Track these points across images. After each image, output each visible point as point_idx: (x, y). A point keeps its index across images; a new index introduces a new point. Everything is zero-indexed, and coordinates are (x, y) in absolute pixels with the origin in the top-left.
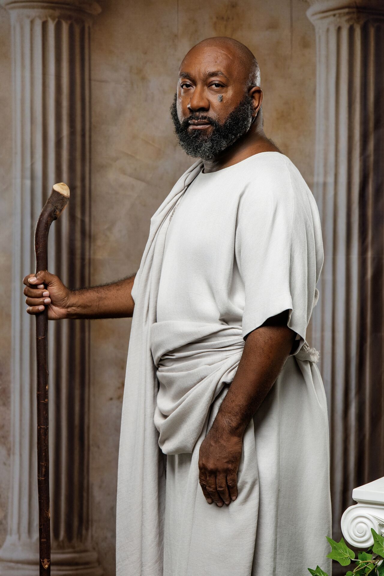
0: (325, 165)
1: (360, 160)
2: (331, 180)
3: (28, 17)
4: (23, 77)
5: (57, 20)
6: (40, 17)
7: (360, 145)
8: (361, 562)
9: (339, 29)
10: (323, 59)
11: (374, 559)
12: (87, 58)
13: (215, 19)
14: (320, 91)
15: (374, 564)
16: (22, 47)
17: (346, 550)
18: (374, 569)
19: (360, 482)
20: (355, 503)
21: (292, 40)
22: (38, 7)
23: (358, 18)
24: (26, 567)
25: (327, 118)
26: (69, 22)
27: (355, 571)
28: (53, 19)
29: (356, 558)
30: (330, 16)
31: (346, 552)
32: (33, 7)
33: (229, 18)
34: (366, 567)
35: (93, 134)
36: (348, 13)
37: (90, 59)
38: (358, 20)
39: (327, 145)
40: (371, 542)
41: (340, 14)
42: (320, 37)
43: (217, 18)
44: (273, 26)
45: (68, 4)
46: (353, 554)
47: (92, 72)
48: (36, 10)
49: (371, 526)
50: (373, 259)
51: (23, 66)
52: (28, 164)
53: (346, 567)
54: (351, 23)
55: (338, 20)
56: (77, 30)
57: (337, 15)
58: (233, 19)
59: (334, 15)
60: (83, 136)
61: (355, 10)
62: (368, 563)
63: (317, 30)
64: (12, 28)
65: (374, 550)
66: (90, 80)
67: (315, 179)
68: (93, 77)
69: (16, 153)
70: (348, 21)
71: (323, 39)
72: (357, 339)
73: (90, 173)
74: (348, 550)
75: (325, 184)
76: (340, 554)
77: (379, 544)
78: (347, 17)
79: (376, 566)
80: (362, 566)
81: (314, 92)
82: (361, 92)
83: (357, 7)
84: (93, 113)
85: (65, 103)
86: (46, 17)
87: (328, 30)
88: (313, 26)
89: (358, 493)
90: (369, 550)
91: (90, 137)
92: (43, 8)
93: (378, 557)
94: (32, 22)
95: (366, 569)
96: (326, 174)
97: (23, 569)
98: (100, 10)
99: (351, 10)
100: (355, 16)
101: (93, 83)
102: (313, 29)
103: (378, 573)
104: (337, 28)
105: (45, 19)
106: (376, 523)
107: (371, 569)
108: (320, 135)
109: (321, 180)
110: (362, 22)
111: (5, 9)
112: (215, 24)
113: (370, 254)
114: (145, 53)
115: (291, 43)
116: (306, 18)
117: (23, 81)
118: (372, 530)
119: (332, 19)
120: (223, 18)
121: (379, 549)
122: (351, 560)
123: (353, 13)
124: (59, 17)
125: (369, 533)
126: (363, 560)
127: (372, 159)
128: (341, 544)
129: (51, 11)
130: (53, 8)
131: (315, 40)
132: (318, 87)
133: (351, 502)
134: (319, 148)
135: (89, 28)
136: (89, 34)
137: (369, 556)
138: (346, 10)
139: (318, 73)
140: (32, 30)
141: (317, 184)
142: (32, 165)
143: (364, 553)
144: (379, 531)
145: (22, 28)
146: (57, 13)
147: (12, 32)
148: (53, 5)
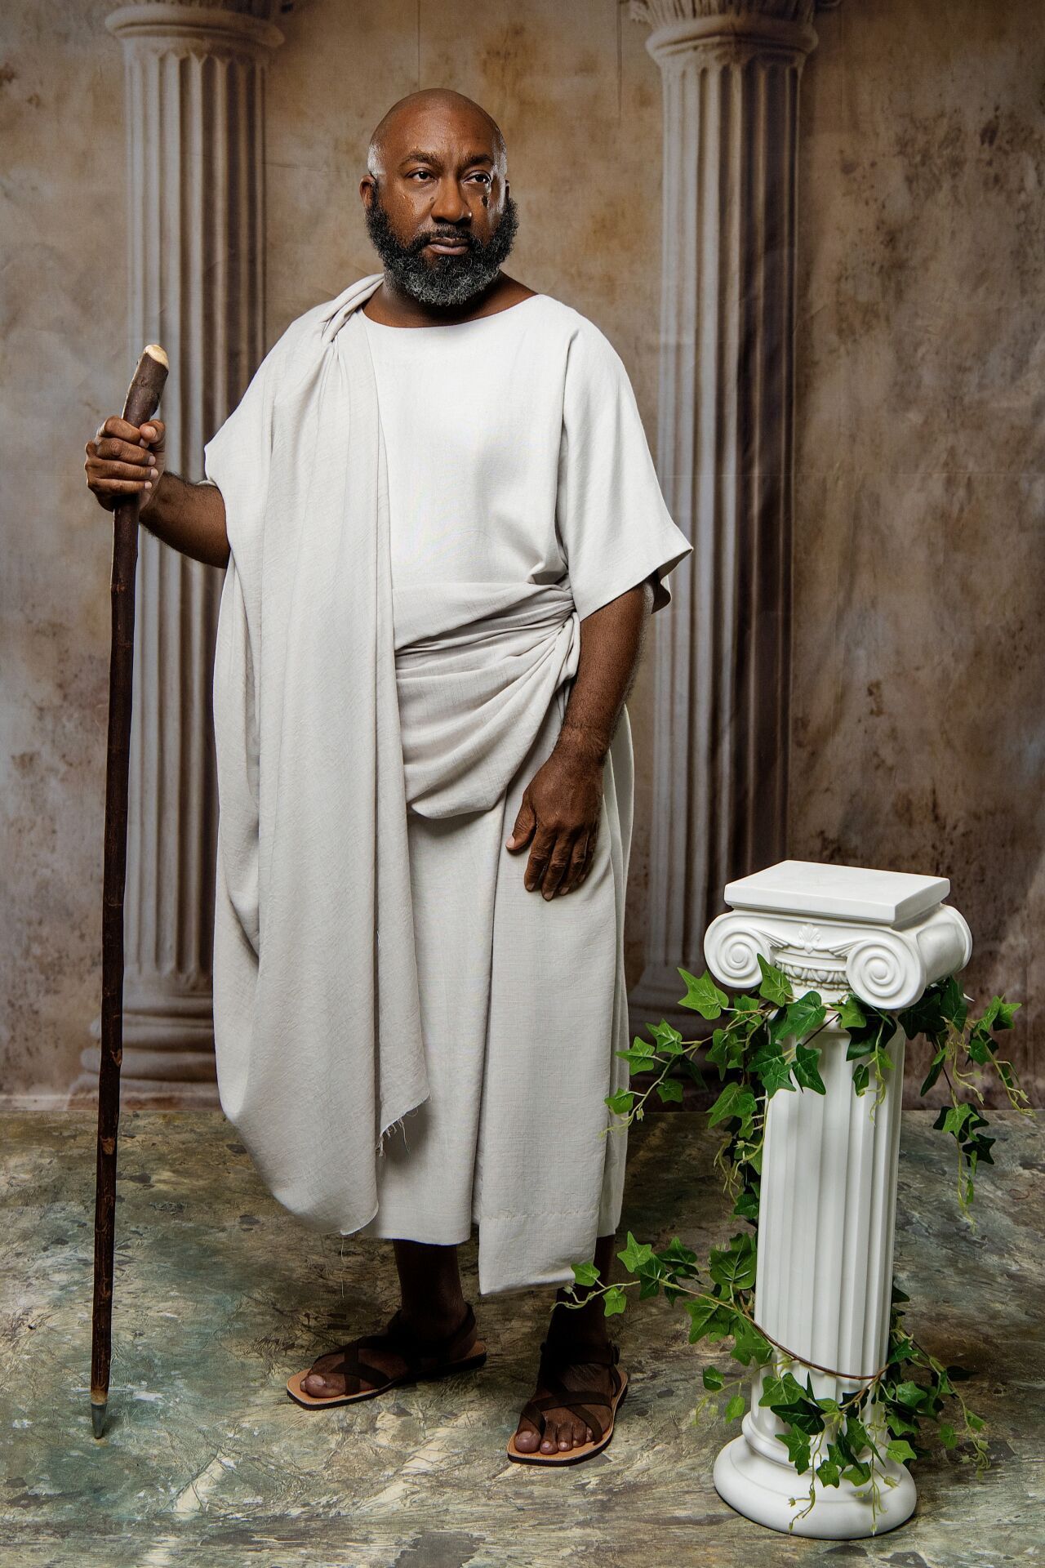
0: (679, 313)
1: (740, 305)
2: (689, 339)
3: (155, 51)
4: (146, 158)
5: (206, 56)
6: (176, 52)
7: (740, 278)
8: (739, 1012)
9: (704, 74)
10: (676, 127)
11: (763, 1008)
12: (258, 123)
13: (484, 56)
14: (670, 183)
15: (763, 1017)
16: (145, 105)
17: (712, 992)
18: (762, 1026)
19: (737, 873)
20: (729, 909)
21: (620, 92)
22: (172, 34)
23: (738, 53)
24: (151, 1020)
25: (682, 231)
26: (227, 60)
27: (728, 1028)
28: (200, 56)
29: (731, 1005)
30: (688, 49)
31: (713, 996)
32: (164, 34)
33: (509, 54)
34: (748, 1022)
35: (268, 258)
36: (719, 45)
37: (264, 127)
38: (737, 57)
39: (682, 279)
40: (758, 978)
41: (705, 46)
42: (669, 87)
43: (488, 53)
44: (587, 67)
45: (224, 29)
46: (726, 1000)
47: (268, 150)
48: (169, 39)
49: (757, 949)
50: (763, 481)
51: (146, 139)
52: (155, 312)
53: (713, 1021)
54: (725, 62)
55: (703, 57)
56: (242, 75)
57: (701, 48)
58: (516, 55)
59: (695, 48)
60: (252, 262)
61: (732, 38)
62: (751, 1014)
63: (664, 75)
64: (127, 70)
65: (763, 992)
66: (264, 163)
67: (663, 339)
68: (269, 158)
69: (134, 293)
70: (719, 58)
71: (676, 90)
72: (734, 622)
73: (264, 329)
74: (717, 991)
75: (679, 348)
76: (702, 999)
77: (771, 981)
78: (717, 52)
79: (766, 1021)
80: (741, 1020)
81: (660, 185)
82: (742, 185)
83: (736, 34)
84: (269, 222)
85: (220, 204)
86: (188, 52)
87: (684, 75)
88: (658, 68)
89: (733, 891)
90: (754, 993)
91: (264, 264)
92: (181, 34)
93: (769, 1005)
94: (162, 60)
95: (748, 1025)
96: (680, 330)
97: (146, 1024)
98: (281, 39)
99: (725, 39)
100: (732, 49)
101: (269, 168)
102: (659, 74)
103: (769, 1033)
104: (700, 71)
105: (184, 55)
106: (766, 945)
107: (757, 1025)
108: (669, 260)
109: (672, 340)
110: (744, 61)
111: (114, 37)
112: (485, 63)
113: (756, 472)
114: (362, 116)
115: (619, 98)
116: (645, 53)
117: (146, 164)
118: (759, 956)
119: (690, 54)
120: (498, 53)
121: (772, 990)
122: (722, 1010)
123: (729, 43)
124: (210, 52)
125: (754, 962)
126: (742, 1009)
127: (761, 303)
128: (704, 981)
129: (195, 41)
130: (199, 36)
131: (661, 93)
132: (665, 176)
133: (722, 907)
134: (668, 283)
135: (262, 70)
136: (263, 81)
137: (754, 1002)
138: (717, 39)
139: (666, 150)
140: (161, 74)
141: (666, 347)
142: (162, 313)
143: (745, 997)
144: (772, 958)
145: (144, 71)
146: (206, 44)
147: (128, 78)
148: (199, 30)
